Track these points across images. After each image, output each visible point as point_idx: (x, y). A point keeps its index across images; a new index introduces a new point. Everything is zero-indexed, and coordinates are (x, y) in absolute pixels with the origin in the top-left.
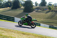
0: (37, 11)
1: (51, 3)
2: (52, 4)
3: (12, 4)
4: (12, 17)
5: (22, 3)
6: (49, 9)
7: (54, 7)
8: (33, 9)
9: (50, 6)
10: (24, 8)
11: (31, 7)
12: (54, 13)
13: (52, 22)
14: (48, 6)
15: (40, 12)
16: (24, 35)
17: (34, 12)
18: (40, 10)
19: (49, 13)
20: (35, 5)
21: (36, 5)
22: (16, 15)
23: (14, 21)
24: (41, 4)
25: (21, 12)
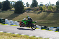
0: (28, 12)
1: (42, 4)
2: (44, 5)
3: (2, 5)
4: (3, 19)
5: (13, 4)
6: (40, 9)
7: (45, 8)
8: (25, 10)
9: (42, 7)
10: (15, 9)
11: (23, 8)
12: (46, 13)
13: (44, 22)
14: (40, 6)
15: (32, 13)
16: (14, 37)
17: (26, 13)
18: (31, 11)
19: (40, 14)
20: (26, 6)
21: (28, 6)
22: (7, 17)
23: (4, 23)
24: (32, 4)
25: (12, 14)
